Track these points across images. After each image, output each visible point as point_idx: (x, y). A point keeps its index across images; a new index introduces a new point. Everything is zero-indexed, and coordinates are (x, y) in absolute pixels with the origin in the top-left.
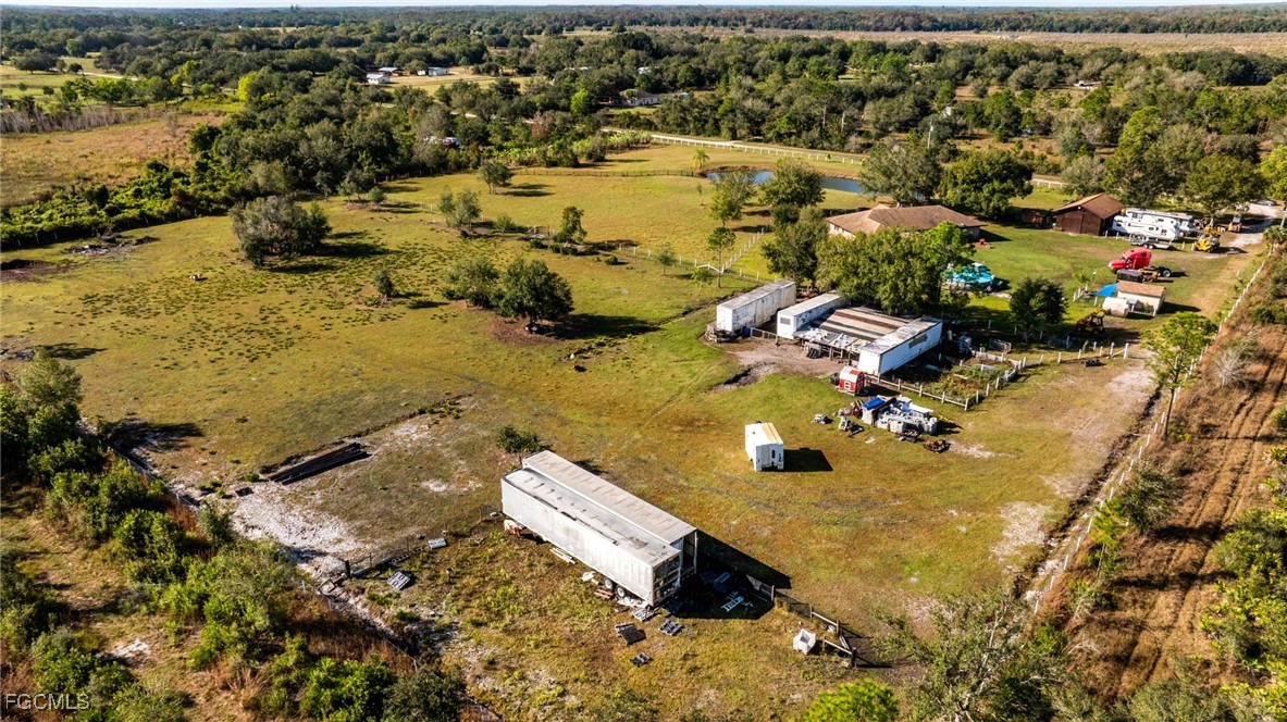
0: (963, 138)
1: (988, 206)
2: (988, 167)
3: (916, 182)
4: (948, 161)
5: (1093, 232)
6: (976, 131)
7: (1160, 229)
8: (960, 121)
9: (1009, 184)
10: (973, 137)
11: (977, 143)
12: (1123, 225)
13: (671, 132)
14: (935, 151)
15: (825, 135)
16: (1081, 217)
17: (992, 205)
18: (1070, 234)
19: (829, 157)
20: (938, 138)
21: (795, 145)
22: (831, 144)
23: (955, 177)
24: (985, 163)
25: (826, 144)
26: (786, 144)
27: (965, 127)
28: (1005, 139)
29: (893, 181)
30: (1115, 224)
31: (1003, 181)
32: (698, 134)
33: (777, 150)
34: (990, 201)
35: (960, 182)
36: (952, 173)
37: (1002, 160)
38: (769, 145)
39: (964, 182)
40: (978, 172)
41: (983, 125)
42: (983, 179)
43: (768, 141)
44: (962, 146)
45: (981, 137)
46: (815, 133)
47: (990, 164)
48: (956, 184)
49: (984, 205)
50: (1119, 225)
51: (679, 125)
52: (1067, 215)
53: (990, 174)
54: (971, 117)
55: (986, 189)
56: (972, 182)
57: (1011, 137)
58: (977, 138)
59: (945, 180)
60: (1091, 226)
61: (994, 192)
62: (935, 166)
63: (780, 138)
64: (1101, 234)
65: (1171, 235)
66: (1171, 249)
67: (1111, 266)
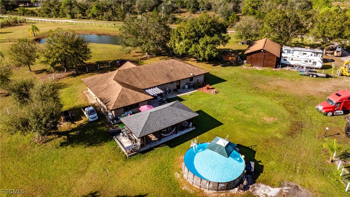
0: (177, 13)
1: (204, 54)
2: (201, 27)
3: (155, 39)
4: (172, 23)
5: (271, 66)
6: (182, 10)
7: (312, 61)
8: (175, 5)
9: (216, 37)
10: (181, 12)
11: (183, 14)
12: (288, 59)
13: (44, 17)
14: (166, 19)
15: (114, 14)
16: (263, 57)
17: (206, 53)
18: (257, 68)
19: (114, 25)
20: (167, 13)
21: (102, 20)
22: (118, 18)
23: (180, 35)
24: (198, 23)
25: (116, 18)
26: (97, 19)
27: (177, 8)
28: (194, 12)
29: (139, 40)
30: (282, 59)
31: (211, 35)
32: (57, 17)
33: (93, 23)
34: (205, 50)
35: (183, 37)
36: (177, 32)
37: (209, 21)
38: (89, 20)
39: (186, 37)
40: (194, 31)
41: (184, 7)
42: (199, 35)
43: (89, 18)
44: (177, 16)
45: (184, 12)
46: (110, 13)
47: (202, 24)
48: (181, 40)
49: (201, 53)
50: (286, 60)
51: (47, 13)
52: (254, 56)
53: (202, 31)
54: (179, 4)
55: (202, 42)
56: (192, 37)
57: (196, 11)
58: (183, 13)
59: (173, 37)
60: (270, 62)
61: (207, 44)
62: (166, 28)
63: (94, 16)
64: (276, 67)
65: (319, 65)
66: (328, 76)
67: (321, 108)
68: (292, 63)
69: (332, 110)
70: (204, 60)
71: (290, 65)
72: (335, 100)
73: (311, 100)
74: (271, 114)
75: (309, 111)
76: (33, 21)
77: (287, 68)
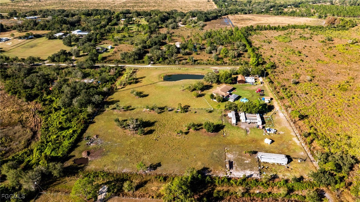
7: (252, 80)
60: (243, 82)
64: (245, 83)
65: (254, 82)
66: (256, 85)
67: (256, 92)
68: (248, 82)
69: (258, 92)
70: (229, 84)
71: (247, 82)
72: (258, 90)
73: (254, 91)
74: (248, 94)
75: (254, 93)
76: (137, 68)
77: (247, 83)
